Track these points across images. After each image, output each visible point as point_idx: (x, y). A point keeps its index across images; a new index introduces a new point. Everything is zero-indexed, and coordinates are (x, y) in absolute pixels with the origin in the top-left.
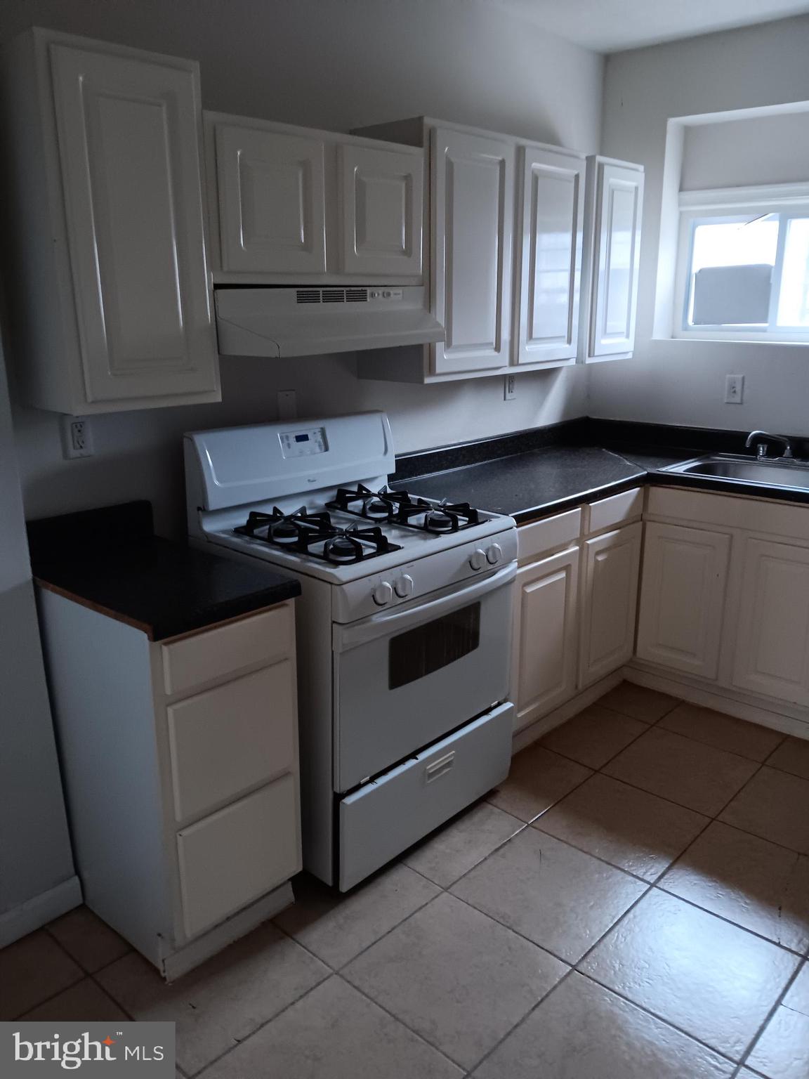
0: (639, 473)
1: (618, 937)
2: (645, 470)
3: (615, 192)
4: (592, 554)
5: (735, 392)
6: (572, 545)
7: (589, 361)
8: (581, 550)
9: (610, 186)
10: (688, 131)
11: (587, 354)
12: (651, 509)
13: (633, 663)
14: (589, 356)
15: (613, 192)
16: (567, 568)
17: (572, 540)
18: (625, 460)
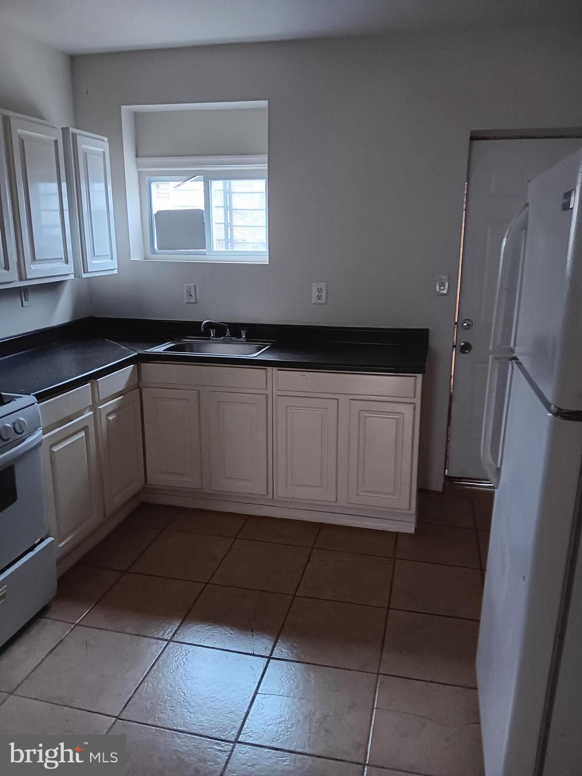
0: (131, 354)
1: (148, 685)
2: (136, 352)
3: (87, 155)
4: (103, 416)
5: (191, 295)
6: (87, 411)
7: (84, 276)
8: (95, 414)
9: (83, 150)
10: (136, 115)
11: (83, 272)
12: (144, 378)
13: (146, 489)
14: (84, 272)
15: (86, 154)
16: (85, 429)
17: (87, 408)
18: (122, 346)
